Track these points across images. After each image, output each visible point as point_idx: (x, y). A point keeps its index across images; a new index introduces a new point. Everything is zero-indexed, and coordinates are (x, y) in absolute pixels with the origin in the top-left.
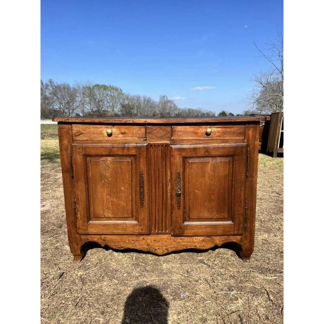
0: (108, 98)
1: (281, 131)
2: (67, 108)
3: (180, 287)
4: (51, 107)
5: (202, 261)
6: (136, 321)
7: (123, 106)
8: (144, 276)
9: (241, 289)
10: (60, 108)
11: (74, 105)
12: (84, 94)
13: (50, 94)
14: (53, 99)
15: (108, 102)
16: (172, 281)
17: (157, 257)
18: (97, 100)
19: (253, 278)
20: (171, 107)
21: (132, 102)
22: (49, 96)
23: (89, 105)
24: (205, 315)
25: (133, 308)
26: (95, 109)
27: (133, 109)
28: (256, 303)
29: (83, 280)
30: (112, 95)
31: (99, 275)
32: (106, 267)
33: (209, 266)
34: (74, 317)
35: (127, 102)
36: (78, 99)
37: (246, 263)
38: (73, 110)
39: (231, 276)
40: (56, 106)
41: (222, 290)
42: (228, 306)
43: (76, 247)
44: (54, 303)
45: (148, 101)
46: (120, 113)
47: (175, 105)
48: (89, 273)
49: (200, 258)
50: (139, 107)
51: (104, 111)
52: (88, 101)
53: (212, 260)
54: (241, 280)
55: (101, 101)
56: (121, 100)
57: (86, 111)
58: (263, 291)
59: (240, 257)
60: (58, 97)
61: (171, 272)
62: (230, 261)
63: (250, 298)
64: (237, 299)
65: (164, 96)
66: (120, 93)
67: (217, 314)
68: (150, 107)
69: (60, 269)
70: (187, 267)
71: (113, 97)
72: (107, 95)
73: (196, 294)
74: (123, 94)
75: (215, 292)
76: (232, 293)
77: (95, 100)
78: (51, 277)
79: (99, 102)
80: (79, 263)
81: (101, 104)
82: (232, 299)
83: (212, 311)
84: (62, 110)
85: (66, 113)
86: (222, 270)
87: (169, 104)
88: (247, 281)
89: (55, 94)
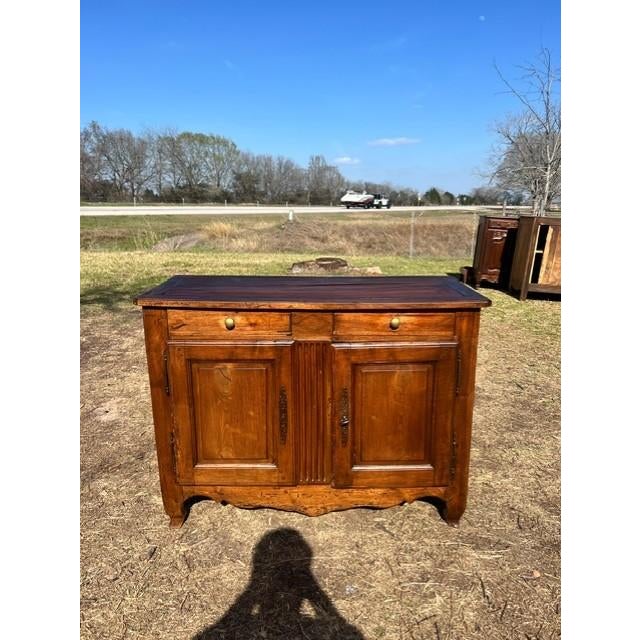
0: (208, 160)
1: (536, 251)
2: (127, 181)
3: (345, 574)
4: (96, 177)
5: (380, 526)
6: (277, 634)
7: (238, 177)
8: (288, 555)
9: (440, 578)
10: (115, 180)
11: (142, 173)
12: (160, 151)
13: (93, 150)
14: (100, 160)
15: (208, 168)
16: (332, 563)
17: (308, 518)
18: (187, 165)
19: (462, 556)
20: (332, 180)
21: (255, 169)
22: (91, 154)
23: (172, 175)
24: (382, 624)
25: (271, 612)
26: (181, 183)
27: (257, 182)
28: (462, 603)
29: (188, 561)
30: (217, 153)
31: (213, 552)
32: (224, 538)
33: (393, 535)
34: (181, 629)
35: (245, 169)
36: (150, 162)
37: (453, 530)
38: (140, 184)
39: (426, 554)
40: (107, 176)
41: (411, 580)
42: (420, 608)
43: (175, 504)
44: (146, 604)
45: (287, 168)
46: (231, 191)
47: (339, 176)
48: (197, 548)
49: (377, 520)
50: (269, 179)
51: (200, 185)
52: (168, 167)
53: (398, 523)
54: (443, 561)
55: (196, 166)
56: (234, 164)
57: (164, 185)
58: (475, 580)
59: (444, 518)
60: (108, 158)
61: (330, 546)
62: (426, 526)
63: (454, 594)
64: (433, 595)
65: (318, 158)
66: (233, 151)
67: (401, 621)
68: (292, 178)
69: (149, 541)
70: (356, 536)
71: (218, 159)
72: (206, 154)
73: (370, 587)
74: (238, 153)
75: (400, 583)
76: (427, 585)
77: (183, 164)
78: (136, 556)
79: (190, 168)
80: (179, 531)
81: (194, 171)
82: (425, 596)
83: (393, 617)
84: (118, 184)
85: (126, 190)
86: (412, 543)
87: (327, 174)
88: (452, 562)
89: (103, 151)
